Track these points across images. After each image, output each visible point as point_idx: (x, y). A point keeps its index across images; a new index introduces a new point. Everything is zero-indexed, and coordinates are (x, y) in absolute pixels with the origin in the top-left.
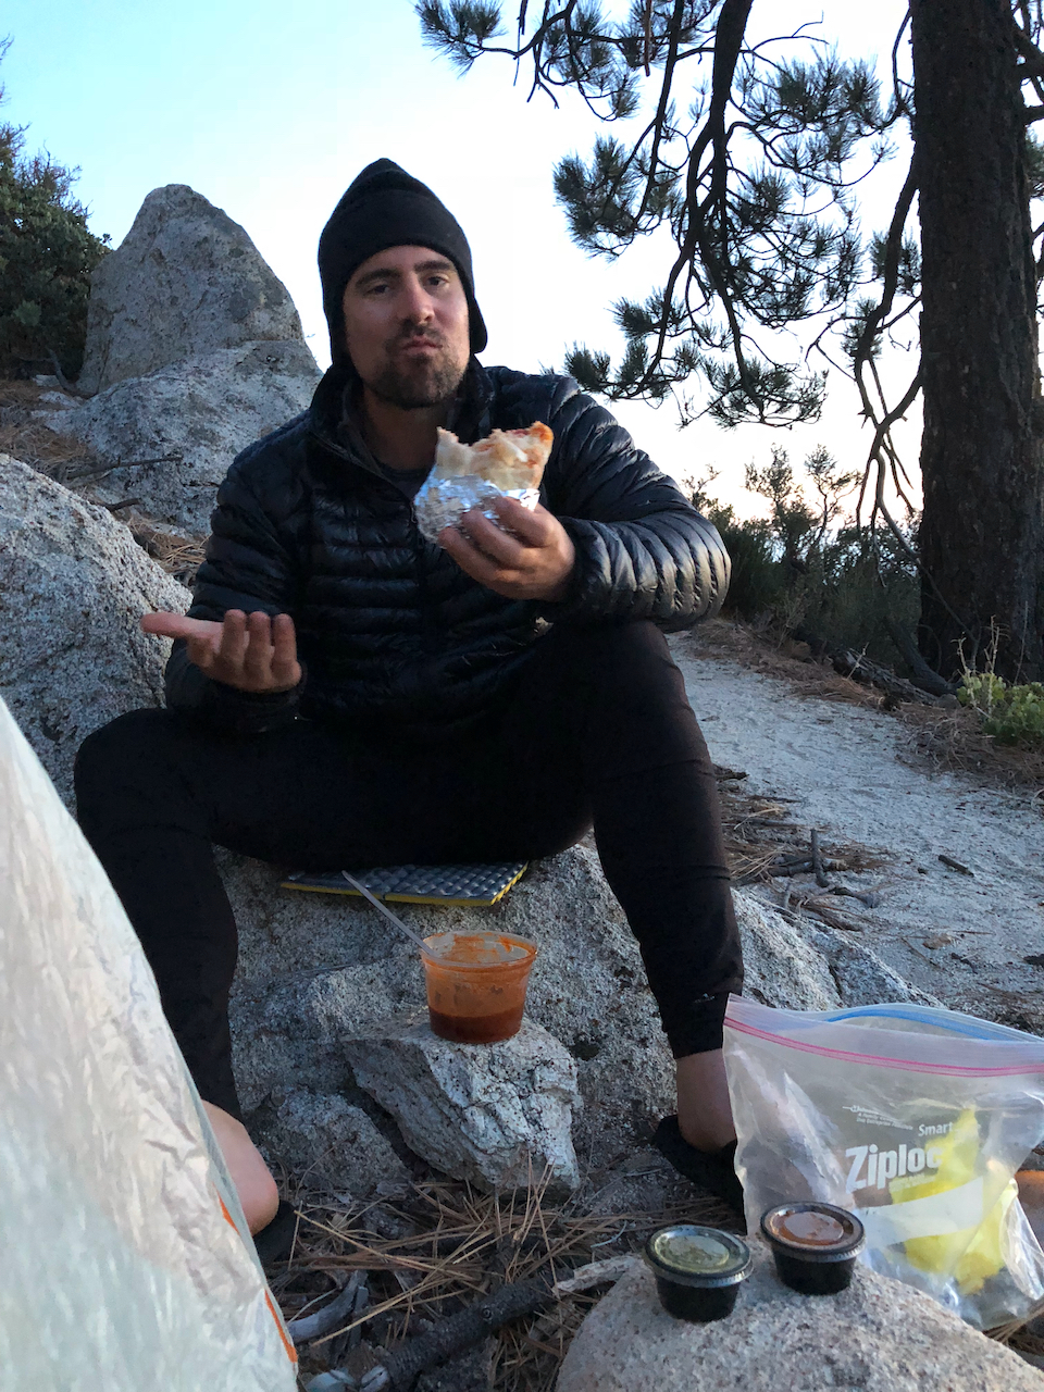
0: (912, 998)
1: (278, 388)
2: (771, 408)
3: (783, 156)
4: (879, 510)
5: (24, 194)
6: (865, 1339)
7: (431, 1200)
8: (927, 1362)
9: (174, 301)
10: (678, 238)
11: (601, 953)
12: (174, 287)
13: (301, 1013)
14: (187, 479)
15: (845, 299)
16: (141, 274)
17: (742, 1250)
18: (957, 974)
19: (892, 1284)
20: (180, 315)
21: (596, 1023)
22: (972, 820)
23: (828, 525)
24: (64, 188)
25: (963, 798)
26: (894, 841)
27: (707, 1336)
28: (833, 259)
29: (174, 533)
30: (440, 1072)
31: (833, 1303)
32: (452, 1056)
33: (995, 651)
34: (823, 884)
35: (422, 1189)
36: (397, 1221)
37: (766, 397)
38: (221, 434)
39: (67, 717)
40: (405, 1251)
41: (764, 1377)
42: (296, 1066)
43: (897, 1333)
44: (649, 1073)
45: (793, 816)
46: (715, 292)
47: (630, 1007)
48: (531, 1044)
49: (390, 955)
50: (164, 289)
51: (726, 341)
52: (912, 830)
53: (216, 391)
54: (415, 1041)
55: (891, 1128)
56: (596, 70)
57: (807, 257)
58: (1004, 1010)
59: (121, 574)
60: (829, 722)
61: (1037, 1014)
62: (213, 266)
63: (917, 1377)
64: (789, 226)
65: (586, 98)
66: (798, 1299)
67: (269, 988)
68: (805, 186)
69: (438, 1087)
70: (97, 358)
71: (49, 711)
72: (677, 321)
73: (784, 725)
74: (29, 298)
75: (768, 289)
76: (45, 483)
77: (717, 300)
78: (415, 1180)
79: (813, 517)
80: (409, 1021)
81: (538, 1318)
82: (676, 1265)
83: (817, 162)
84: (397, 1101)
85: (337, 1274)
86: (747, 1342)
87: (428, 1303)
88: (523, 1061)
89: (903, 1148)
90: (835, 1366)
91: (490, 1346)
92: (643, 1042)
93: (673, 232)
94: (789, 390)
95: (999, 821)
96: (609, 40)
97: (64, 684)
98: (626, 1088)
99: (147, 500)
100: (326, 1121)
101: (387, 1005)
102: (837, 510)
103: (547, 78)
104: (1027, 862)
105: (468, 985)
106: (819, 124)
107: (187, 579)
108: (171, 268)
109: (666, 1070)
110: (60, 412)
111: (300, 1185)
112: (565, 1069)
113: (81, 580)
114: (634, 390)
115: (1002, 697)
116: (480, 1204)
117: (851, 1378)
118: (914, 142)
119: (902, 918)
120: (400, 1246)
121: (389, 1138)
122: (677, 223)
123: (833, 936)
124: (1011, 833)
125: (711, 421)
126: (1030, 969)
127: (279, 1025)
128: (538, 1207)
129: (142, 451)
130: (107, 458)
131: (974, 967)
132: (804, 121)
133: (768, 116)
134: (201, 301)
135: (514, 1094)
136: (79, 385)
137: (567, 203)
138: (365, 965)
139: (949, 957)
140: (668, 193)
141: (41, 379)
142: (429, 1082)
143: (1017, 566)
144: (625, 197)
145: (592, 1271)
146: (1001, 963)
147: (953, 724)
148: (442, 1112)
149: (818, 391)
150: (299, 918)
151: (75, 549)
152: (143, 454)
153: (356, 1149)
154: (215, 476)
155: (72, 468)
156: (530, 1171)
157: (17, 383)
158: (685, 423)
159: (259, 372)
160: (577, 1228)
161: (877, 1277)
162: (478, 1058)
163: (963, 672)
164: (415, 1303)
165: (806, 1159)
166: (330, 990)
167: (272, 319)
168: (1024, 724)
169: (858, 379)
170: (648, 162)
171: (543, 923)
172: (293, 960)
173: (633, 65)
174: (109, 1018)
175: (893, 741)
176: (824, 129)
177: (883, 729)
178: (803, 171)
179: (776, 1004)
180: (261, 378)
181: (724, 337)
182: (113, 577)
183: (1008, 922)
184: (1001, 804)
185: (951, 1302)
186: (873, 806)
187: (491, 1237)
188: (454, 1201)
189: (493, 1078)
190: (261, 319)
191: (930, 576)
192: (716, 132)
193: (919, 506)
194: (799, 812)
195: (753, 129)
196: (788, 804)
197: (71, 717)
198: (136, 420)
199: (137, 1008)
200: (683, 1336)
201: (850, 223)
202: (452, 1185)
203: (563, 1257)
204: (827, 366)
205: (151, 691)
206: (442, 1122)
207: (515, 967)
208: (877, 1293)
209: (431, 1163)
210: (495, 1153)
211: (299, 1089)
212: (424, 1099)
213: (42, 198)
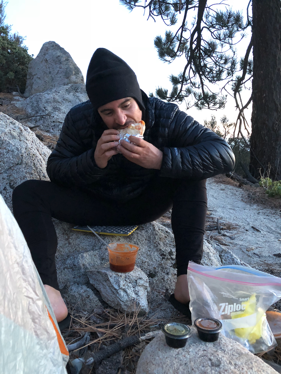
0: (241, 264)
1: (77, 97)
2: (211, 105)
3: (216, 36)
4: (240, 133)
5: (10, 43)
6: (220, 354)
7: (108, 314)
8: (237, 361)
9: (50, 73)
10: (187, 58)
11: (157, 249)
12: (50, 69)
13: (76, 263)
14: (52, 120)
15: (232, 76)
16: (41, 65)
17: (189, 329)
18: (255, 258)
19: (230, 340)
20: (51, 77)
21: (155, 268)
22: (261, 217)
23: (226, 137)
24: (22, 41)
25: (259, 211)
26: (240, 222)
27: (178, 352)
28: (229, 65)
29: (48, 135)
30: (112, 280)
31: (213, 344)
32: (115, 276)
33: (270, 172)
34: (220, 233)
35: (106, 311)
36: (99, 319)
37: (210, 102)
38: (62, 108)
39: (16, 183)
40: (100, 327)
41: (192, 363)
42: (74, 277)
43: (229, 353)
44: (169, 282)
45: (213, 215)
46: (197, 73)
47: (164, 264)
48: (137, 273)
49: (100, 248)
50: (47, 69)
51: (199, 87)
52: (245, 219)
53: (60, 97)
54: (105, 271)
55: (232, 298)
56: (166, 12)
57: (222, 64)
58: (267, 268)
59: (32, 145)
60: (224, 190)
61: (276, 270)
62: (61, 63)
63: (234, 365)
64: (217, 55)
65: (163, 19)
66: (203, 343)
67: (68, 256)
68: (222, 44)
69: (111, 284)
70: (29, 87)
71: (11, 181)
72: (186, 81)
73: (212, 190)
74: (11, 71)
75: (211, 72)
76: (12, 120)
77: (197, 75)
78: (104, 309)
79: (222, 135)
80: (104, 266)
81: (135, 346)
82: (170, 333)
83: (226, 38)
84: (100, 287)
85: (82, 333)
86: (189, 354)
87: (106, 341)
88: (134, 278)
89: (235, 304)
90: (212, 361)
91: (122, 353)
92: (168, 274)
93: (186, 56)
94: (216, 100)
95: (269, 218)
96: (170, 4)
97: (16, 174)
98: (163, 286)
99: (41, 126)
100: (81, 292)
101: (99, 262)
102: (228, 133)
103: (153, 14)
104: (276, 229)
105: (120, 257)
106: (226, 28)
107: (51, 147)
108: (50, 64)
109: (173, 281)
110: (19, 102)
111: (74, 309)
112: (145, 280)
113: (21, 146)
114: (174, 99)
115: (271, 184)
116: (121, 315)
117: (216, 364)
118: (252, 33)
119: (241, 243)
120: (99, 325)
121: (98, 297)
122: (187, 54)
123: (221, 247)
124: (272, 221)
125: (195, 108)
126: (275, 257)
127: (70, 266)
128: (136, 317)
129: (40, 113)
130: (31, 114)
131: (259, 256)
132: (222, 27)
133: (213, 25)
134: (57, 73)
135: (131, 286)
136: (24, 95)
137: (157, 48)
138: (93, 251)
139: (253, 254)
140: (185, 46)
141: (14, 93)
142: (109, 282)
143: (277, 149)
144: (173, 47)
145: (150, 334)
146: (267, 256)
147: (257, 191)
148: (112, 291)
149: (224, 100)
150: (76, 238)
151: (19, 138)
152: (40, 114)
153: (89, 300)
154: (59, 120)
155: (22, 117)
156: (135, 307)
157: (7, 94)
158: (188, 108)
159: (72, 92)
160: (147, 323)
161: (226, 338)
162: (122, 277)
163: (261, 177)
164: (102, 341)
165: (208, 306)
166: (84, 257)
167: (76, 78)
168: (277, 191)
169: (235, 97)
170: (180, 37)
171: (142, 241)
172: (74, 249)
173: (176, 11)
174: (16, 262)
175: (241, 195)
176: (228, 29)
177: (238, 192)
178: (222, 40)
179: (204, 265)
180: (73, 94)
181: (199, 85)
182: (30, 146)
183: (269, 245)
184: (269, 213)
185: (246, 346)
186: (235, 213)
187: (124, 324)
188: (114, 314)
189: (126, 282)
190: (73, 78)
191: (253, 151)
192: (198, 29)
193: (251, 132)
194: (214, 214)
195: (208, 29)
196: (212, 212)
197: (17, 183)
198: (39, 104)
199: (24, 260)
200: (172, 352)
201: (234, 54)
202: (113, 310)
203: (143, 330)
204: (227, 94)
205: (39, 177)
206: (112, 293)
207: (132, 252)
208: (225, 342)
209: (109, 304)
210: (126, 302)
211: (74, 284)
212: (107, 287)
213: (16, 44)
